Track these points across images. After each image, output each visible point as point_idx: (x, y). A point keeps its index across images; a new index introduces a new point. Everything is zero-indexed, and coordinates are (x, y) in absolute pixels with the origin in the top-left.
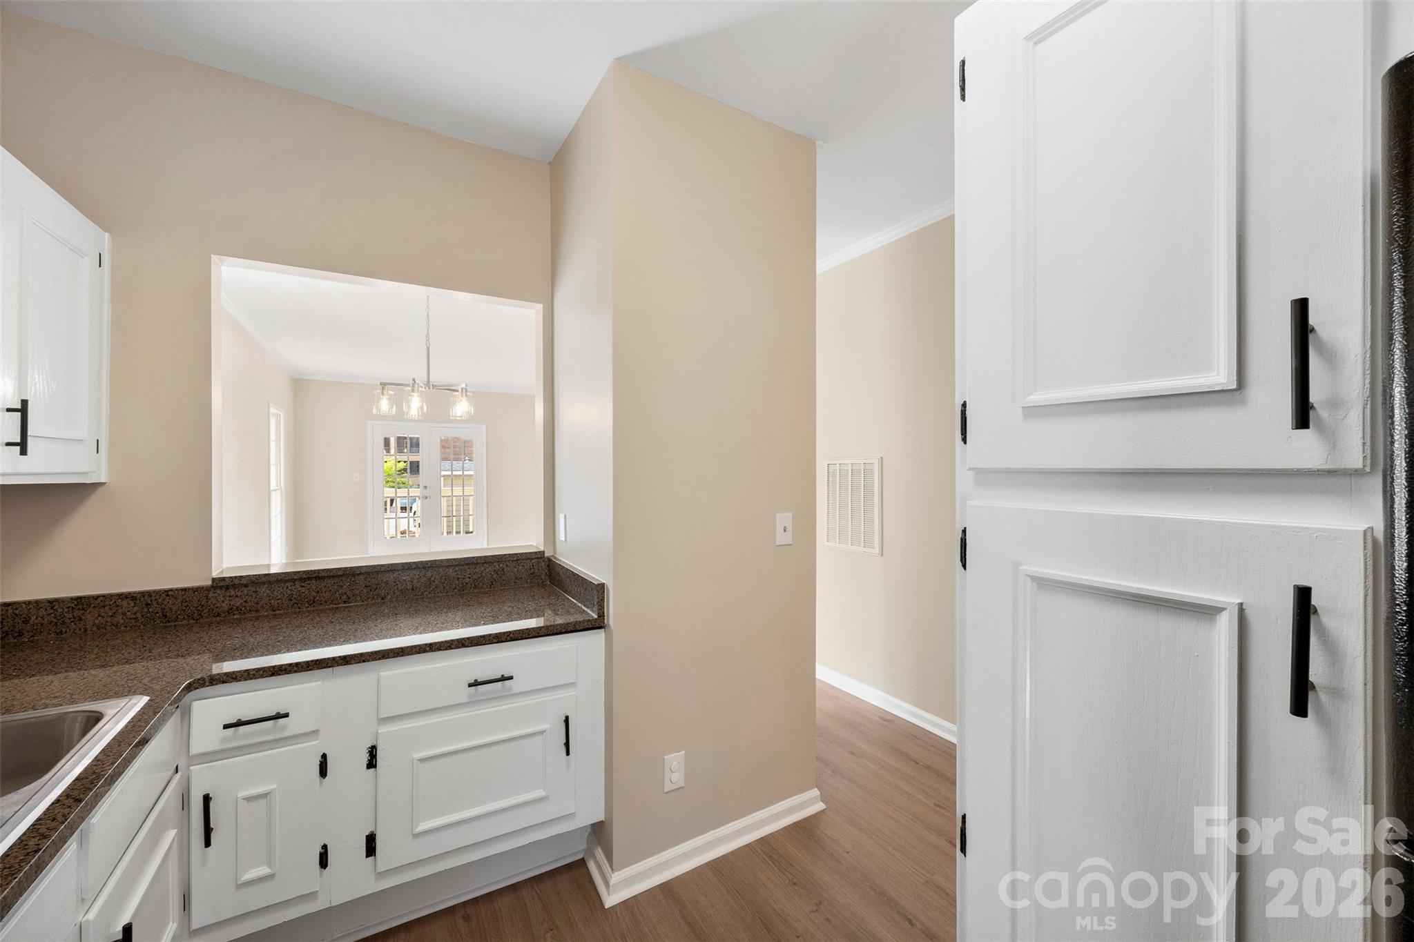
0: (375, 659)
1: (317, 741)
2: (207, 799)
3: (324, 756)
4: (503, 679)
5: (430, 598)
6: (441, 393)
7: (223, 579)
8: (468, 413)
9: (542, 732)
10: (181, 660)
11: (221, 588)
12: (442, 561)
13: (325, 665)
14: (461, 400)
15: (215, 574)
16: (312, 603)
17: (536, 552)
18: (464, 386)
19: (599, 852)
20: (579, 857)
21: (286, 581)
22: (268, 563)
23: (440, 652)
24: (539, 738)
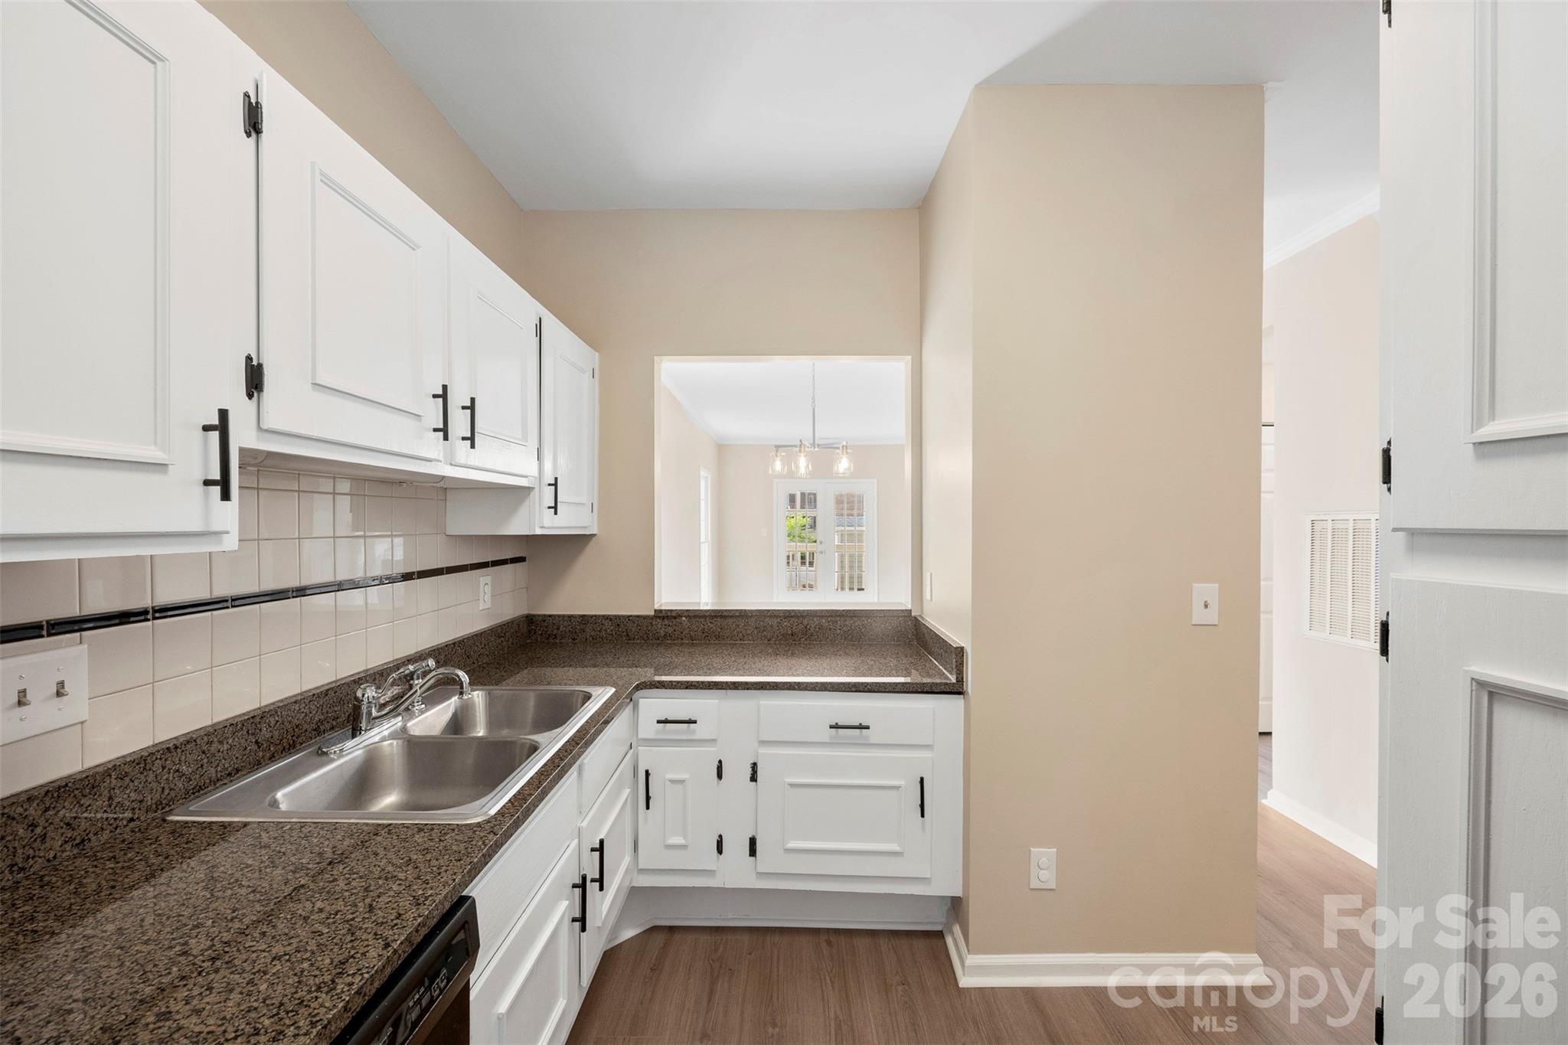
0: (755, 689)
1: (715, 749)
2: (647, 773)
3: (720, 762)
4: (861, 727)
5: (806, 645)
6: (824, 451)
7: (661, 611)
8: (849, 468)
9: (897, 788)
10: (635, 669)
11: (660, 617)
12: (816, 611)
13: (720, 687)
14: (841, 458)
15: (657, 607)
16: (718, 637)
17: (903, 610)
18: (845, 443)
19: (957, 929)
20: (939, 928)
21: (700, 617)
22: (698, 601)
23: (806, 692)
24: (894, 793)
